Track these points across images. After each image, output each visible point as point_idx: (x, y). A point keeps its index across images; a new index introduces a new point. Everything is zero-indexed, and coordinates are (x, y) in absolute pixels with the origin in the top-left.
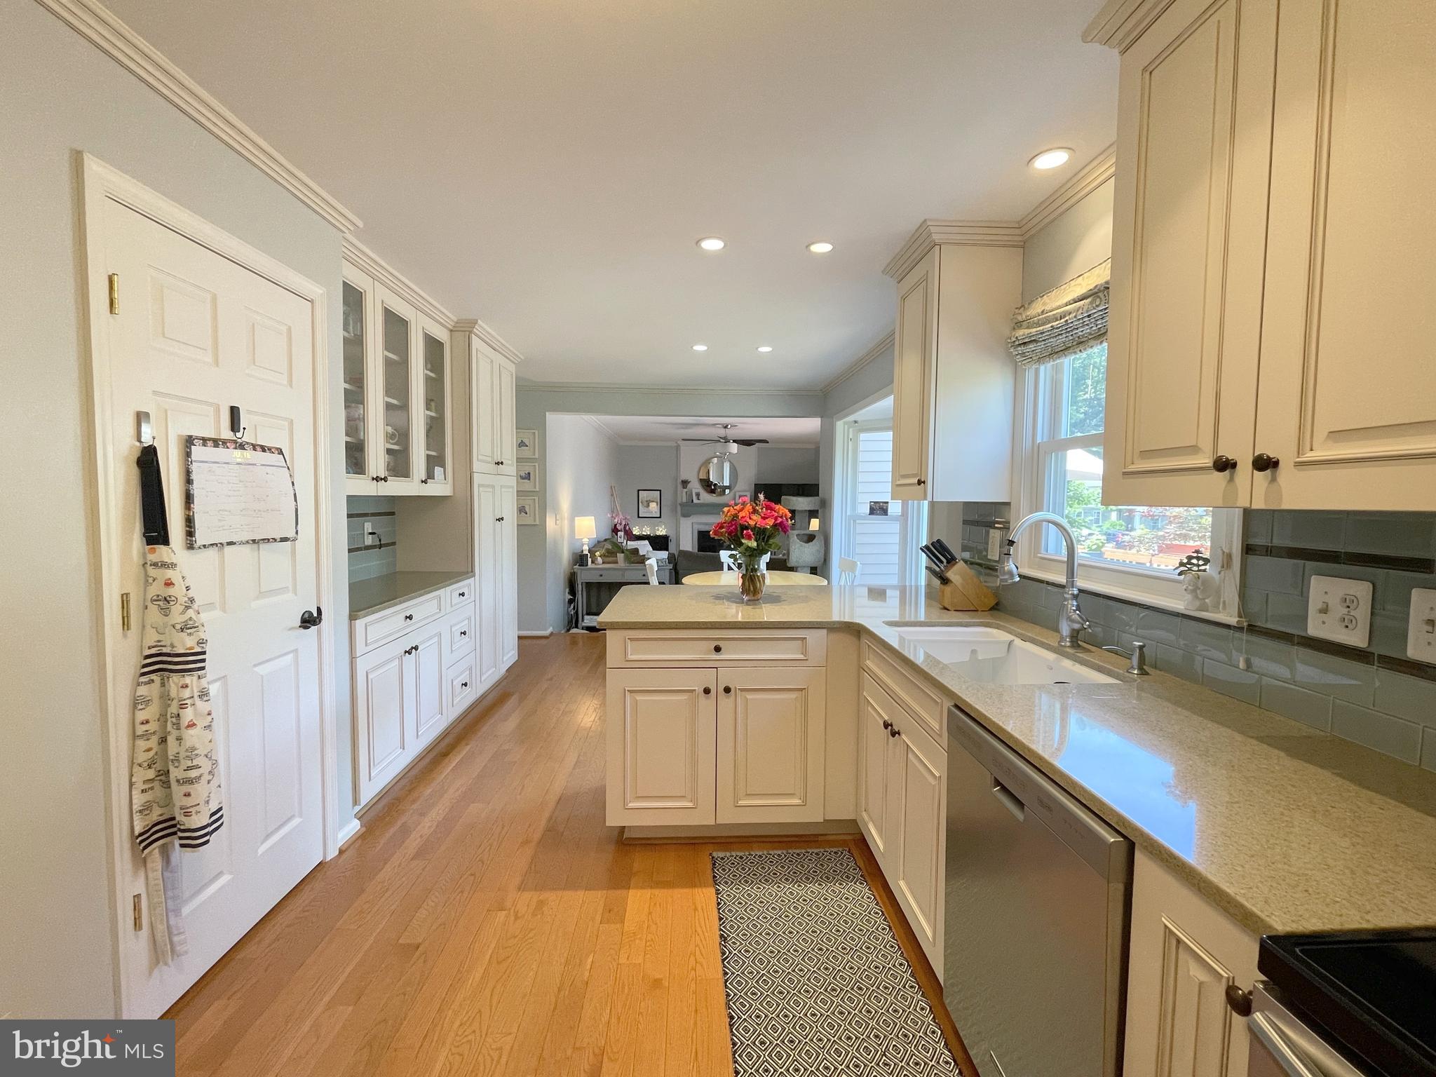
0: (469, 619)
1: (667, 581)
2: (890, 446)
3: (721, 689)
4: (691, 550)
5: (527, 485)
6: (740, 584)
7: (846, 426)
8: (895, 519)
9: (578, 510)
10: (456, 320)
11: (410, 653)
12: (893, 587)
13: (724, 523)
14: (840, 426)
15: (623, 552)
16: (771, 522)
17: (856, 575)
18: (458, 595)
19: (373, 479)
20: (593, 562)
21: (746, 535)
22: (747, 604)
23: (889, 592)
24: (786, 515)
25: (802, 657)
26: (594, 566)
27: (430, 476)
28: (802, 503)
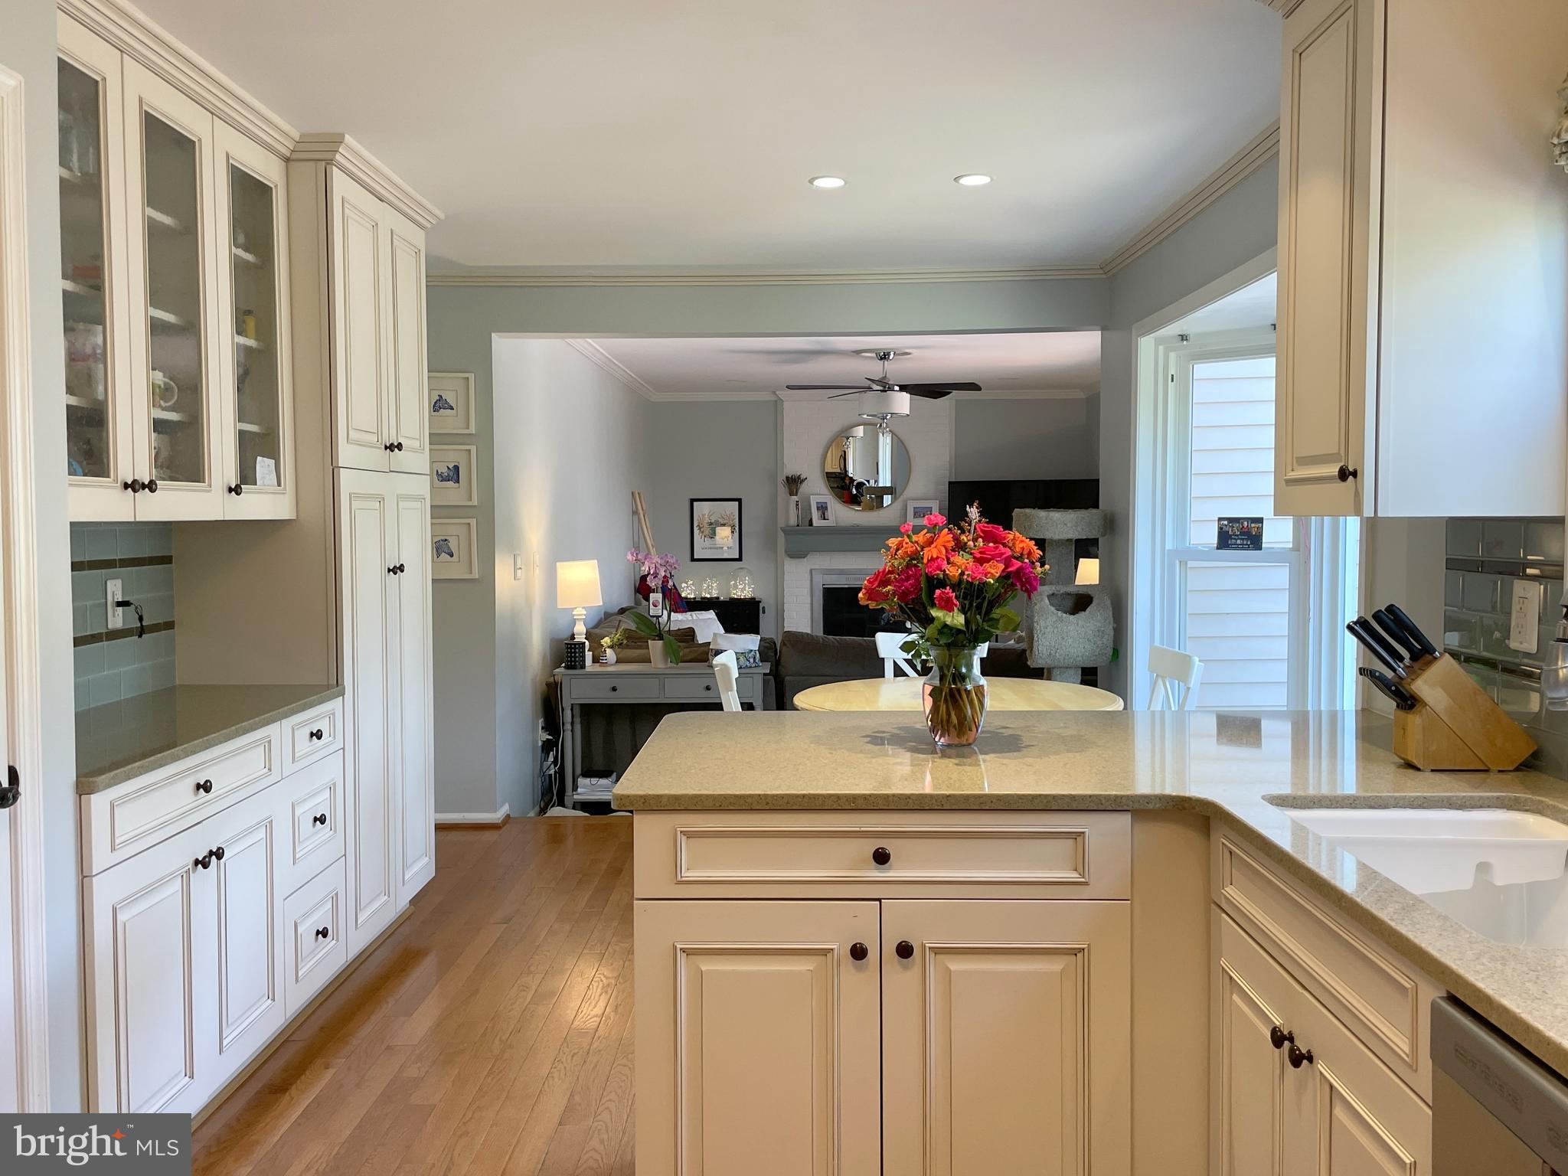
0: (332, 788)
1: (758, 702)
2: (1269, 390)
3: (890, 948)
4: (809, 631)
5: (453, 494)
6: (928, 711)
7: (1161, 348)
8: (1278, 556)
9: (563, 549)
10: (296, 136)
11: (205, 866)
12: (1275, 715)
13: (890, 572)
14: (1147, 347)
15: (661, 638)
16: (996, 569)
17: (1191, 686)
18: (308, 735)
19: (126, 486)
20: (595, 660)
21: (940, 598)
22: (944, 755)
23: (1266, 725)
24: (1030, 553)
25: (1073, 876)
26: (597, 668)
27: (247, 476)
28: (1062, 524)
